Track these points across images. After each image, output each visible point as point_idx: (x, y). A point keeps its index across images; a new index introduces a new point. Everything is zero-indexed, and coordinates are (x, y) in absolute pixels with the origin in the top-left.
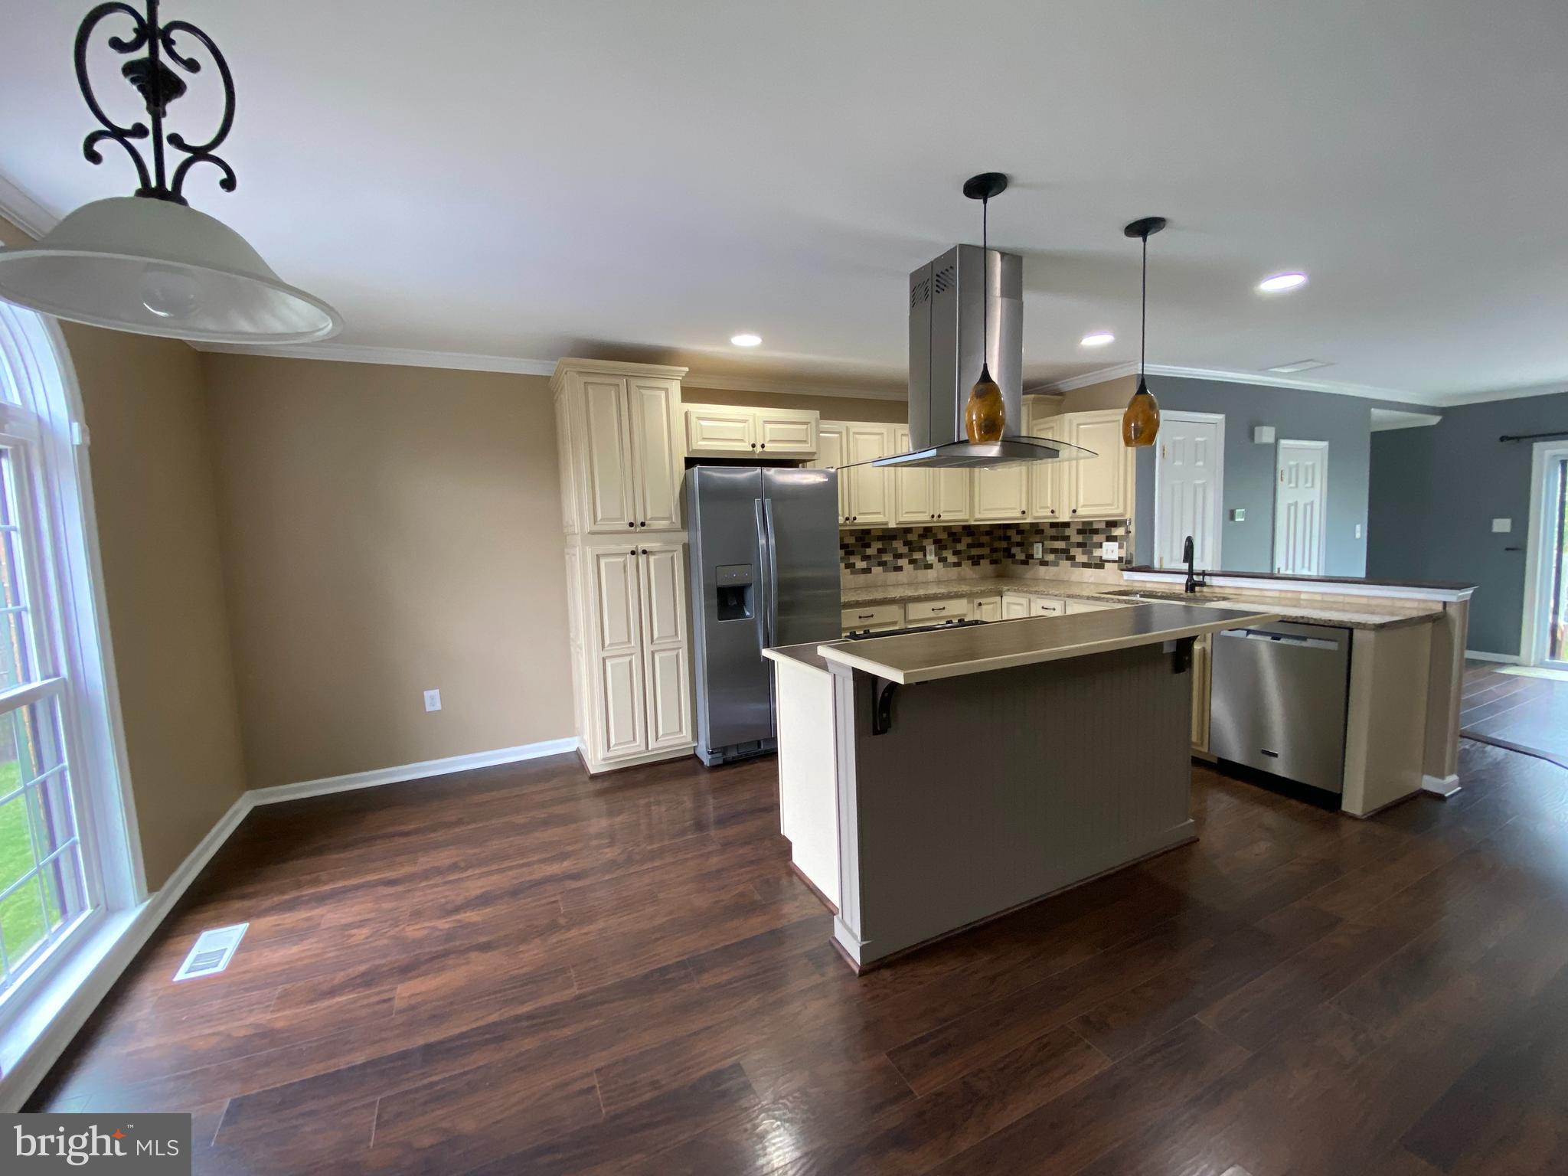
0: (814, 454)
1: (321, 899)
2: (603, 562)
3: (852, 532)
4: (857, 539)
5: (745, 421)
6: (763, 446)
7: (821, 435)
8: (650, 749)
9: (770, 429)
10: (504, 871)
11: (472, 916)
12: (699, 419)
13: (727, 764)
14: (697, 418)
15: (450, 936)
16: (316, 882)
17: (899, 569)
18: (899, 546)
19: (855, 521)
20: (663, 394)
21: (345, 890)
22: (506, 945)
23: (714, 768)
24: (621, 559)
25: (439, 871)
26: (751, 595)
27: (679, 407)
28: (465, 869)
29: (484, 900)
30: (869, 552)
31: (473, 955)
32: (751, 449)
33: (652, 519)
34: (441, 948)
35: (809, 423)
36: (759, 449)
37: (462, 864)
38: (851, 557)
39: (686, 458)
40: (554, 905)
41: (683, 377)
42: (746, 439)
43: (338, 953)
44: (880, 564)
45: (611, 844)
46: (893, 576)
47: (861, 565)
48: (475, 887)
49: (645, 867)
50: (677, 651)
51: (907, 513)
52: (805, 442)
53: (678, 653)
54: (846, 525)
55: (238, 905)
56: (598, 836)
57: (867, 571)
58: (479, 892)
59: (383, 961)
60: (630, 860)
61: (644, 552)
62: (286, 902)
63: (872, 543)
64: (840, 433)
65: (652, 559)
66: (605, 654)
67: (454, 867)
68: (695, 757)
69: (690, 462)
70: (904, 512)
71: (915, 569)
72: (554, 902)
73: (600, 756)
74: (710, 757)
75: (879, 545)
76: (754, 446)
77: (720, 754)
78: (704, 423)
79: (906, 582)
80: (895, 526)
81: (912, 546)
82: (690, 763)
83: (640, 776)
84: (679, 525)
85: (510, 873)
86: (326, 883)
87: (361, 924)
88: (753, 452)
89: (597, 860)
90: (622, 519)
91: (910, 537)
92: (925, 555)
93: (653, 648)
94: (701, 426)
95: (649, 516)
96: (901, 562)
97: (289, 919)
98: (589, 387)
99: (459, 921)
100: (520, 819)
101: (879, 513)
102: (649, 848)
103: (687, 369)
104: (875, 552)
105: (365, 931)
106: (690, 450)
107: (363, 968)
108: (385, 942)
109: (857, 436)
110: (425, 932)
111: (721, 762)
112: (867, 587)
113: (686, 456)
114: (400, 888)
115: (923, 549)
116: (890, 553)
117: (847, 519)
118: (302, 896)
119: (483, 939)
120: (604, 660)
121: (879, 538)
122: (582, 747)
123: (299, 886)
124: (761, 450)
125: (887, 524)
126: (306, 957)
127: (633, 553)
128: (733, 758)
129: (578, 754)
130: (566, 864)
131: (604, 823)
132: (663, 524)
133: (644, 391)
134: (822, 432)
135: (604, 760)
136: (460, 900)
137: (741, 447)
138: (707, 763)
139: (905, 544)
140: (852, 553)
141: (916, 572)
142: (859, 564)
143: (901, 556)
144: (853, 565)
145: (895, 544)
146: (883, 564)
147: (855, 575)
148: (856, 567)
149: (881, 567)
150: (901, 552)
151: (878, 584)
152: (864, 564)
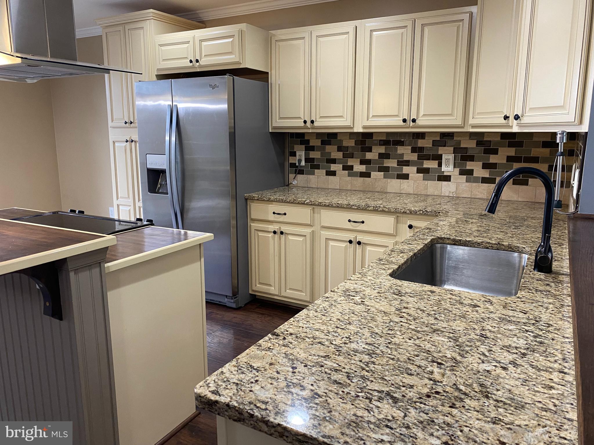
0: (239, 63)
2: (116, 146)
5: (188, 42)
6: (197, 61)
9: (204, 46)
12: (161, 45)
17: (406, 177)
20: (142, 31)
32: (190, 64)
35: (234, 36)
36: (194, 64)
39: (156, 76)
44: (380, 169)
46: (394, 184)
51: (373, 116)
57: (366, 175)
64: (304, 38)
70: (370, 115)
71: (424, 179)
75: (382, 150)
76: (191, 61)
78: (163, 48)
80: (361, 130)
81: (423, 155)
92: (440, 165)
93: (140, 205)
98: (109, 35)
104: (377, 158)
106: (157, 69)
109: (320, 39)
115: (439, 158)
117: (305, 122)
120: (118, 206)
124: (197, 64)
125: (350, 128)
127: (127, 141)
133: (132, 32)
139: (414, 150)
140: (352, 156)
141: (426, 182)
142: (357, 167)
143: (407, 163)
144: (351, 168)
145: (401, 150)
146: (385, 170)
147: (353, 178)
148: (354, 170)
149: (383, 173)
150: (408, 159)
151: (377, 190)
152: (363, 168)
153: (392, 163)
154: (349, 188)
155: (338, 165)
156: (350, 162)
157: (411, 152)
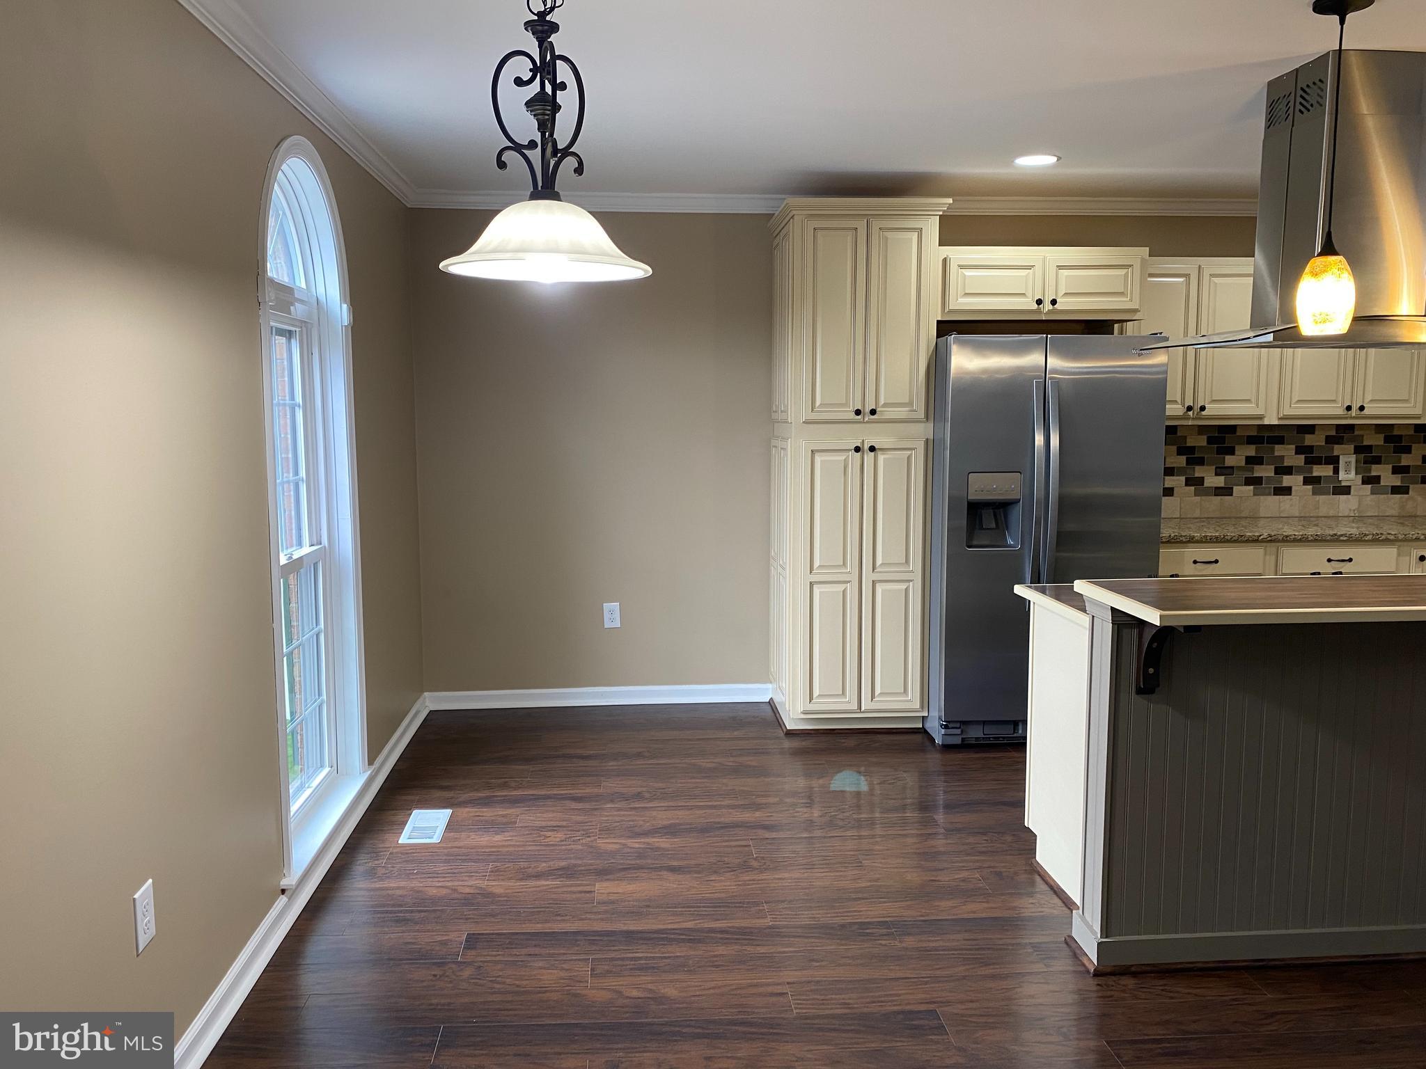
0: (1136, 311)
1: (514, 802)
2: (818, 459)
3: (1202, 429)
4: (1210, 441)
5: (1030, 267)
6: (1054, 302)
7: (1149, 279)
8: (863, 709)
9: (1067, 276)
10: (691, 809)
11: (663, 842)
12: (961, 267)
13: (964, 746)
14: (959, 266)
15: (641, 855)
16: (505, 786)
17: (1287, 491)
18: (1287, 453)
19: (1203, 413)
20: (915, 236)
21: (537, 798)
22: (699, 872)
23: (946, 748)
24: (841, 457)
25: (625, 798)
26: (1017, 514)
27: (935, 252)
28: (651, 800)
29: (671, 830)
30: (1230, 460)
31: (664, 873)
32: (1036, 306)
33: (885, 405)
34: (633, 862)
35: (1130, 266)
36: (1047, 306)
37: (647, 795)
38: (1197, 468)
39: (938, 322)
40: (747, 849)
41: (944, 211)
42: (1029, 294)
43: (538, 848)
44: (1249, 481)
45: (810, 804)
46: (1271, 504)
47: (1214, 480)
48: (663, 818)
49: (849, 833)
50: (908, 584)
51: (1299, 401)
52: (1122, 294)
53: (909, 586)
54: (1188, 418)
55: (438, 794)
56: (794, 794)
57: (1226, 491)
58: (666, 823)
59: (579, 862)
60: (831, 824)
61: (872, 449)
62: (480, 798)
63: (1237, 447)
64: (1187, 276)
65: (881, 457)
66: (814, 578)
67: (639, 796)
68: (923, 731)
69: (946, 328)
70: (1294, 400)
71: (1314, 493)
72: (746, 846)
73: (800, 708)
74: (943, 731)
75: (1251, 451)
76: (1039, 302)
77: (958, 731)
78: (968, 273)
79: (1297, 515)
80: (1276, 422)
81: (1312, 457)
82: (918, 738)
83: (851, 742)
84: (921, 415)
85: (698, 812)
86: (515, 789)
87: (555, 829)
88: (1038, 311)
89: (794, 817)
90: (846, 404)
91: (1309, 440)
92: (1336, 471)
93: (876, 577)
94: (965, 275)
95: (882, 402)
96: (1287, 480)
97: (488, 813)
98: (819, 233)
99: (648, 844)
100: (705, 763)
101: (1249, 401)
102: (855, 816)
103: (950, 201)
104: (1243, 463)
105: (560, 835)
106: (947, 310)
107: (563, 864)
108: (580, 847)
109: (1216, 280)
110: (617, 846)
111: (957, 740)
112: (1221, 519)
113: (940, 319)
114: (587, 806)
115: (1334, 461)
116: (1268, 464)
117: (1190, 408)
118: (496, 796)
119: (675, 863)
120: (811, 584)
121: (1251, 440)
122: (778, 699)
123: (489, 787)
124: (1051, 307)
125: (1261, 417)
126: (508, 846)
127: (857, 449)
128: (977, 739)
129: (771, 703)
130: (758, 814)
131: (801, 783)
132: (902, 413)
133: (889, 234)
134: (1151, 275)
135: (805, 713)
136: (647, 826)
137: (1023, 304)
138: (938, 741)
139: (1299, 451)
140: (1201, 462)
141: (1318, 497)
142: (1212, 480)
143: (1289, 471)
144: (1200, 481)
145: (1279, 450)
146: (1255, 481)
147: (1203, 498)
148: (1205, 484)
149: (1252, 487)
150: (1290, 465)
151: (1243, 515)
152: (1220, 481)
153: (1265, 471)
154: (1197, 514)
155: (1178, 477)
156: (1199, 472)
157: (1296, 454)
